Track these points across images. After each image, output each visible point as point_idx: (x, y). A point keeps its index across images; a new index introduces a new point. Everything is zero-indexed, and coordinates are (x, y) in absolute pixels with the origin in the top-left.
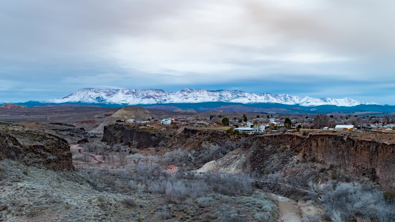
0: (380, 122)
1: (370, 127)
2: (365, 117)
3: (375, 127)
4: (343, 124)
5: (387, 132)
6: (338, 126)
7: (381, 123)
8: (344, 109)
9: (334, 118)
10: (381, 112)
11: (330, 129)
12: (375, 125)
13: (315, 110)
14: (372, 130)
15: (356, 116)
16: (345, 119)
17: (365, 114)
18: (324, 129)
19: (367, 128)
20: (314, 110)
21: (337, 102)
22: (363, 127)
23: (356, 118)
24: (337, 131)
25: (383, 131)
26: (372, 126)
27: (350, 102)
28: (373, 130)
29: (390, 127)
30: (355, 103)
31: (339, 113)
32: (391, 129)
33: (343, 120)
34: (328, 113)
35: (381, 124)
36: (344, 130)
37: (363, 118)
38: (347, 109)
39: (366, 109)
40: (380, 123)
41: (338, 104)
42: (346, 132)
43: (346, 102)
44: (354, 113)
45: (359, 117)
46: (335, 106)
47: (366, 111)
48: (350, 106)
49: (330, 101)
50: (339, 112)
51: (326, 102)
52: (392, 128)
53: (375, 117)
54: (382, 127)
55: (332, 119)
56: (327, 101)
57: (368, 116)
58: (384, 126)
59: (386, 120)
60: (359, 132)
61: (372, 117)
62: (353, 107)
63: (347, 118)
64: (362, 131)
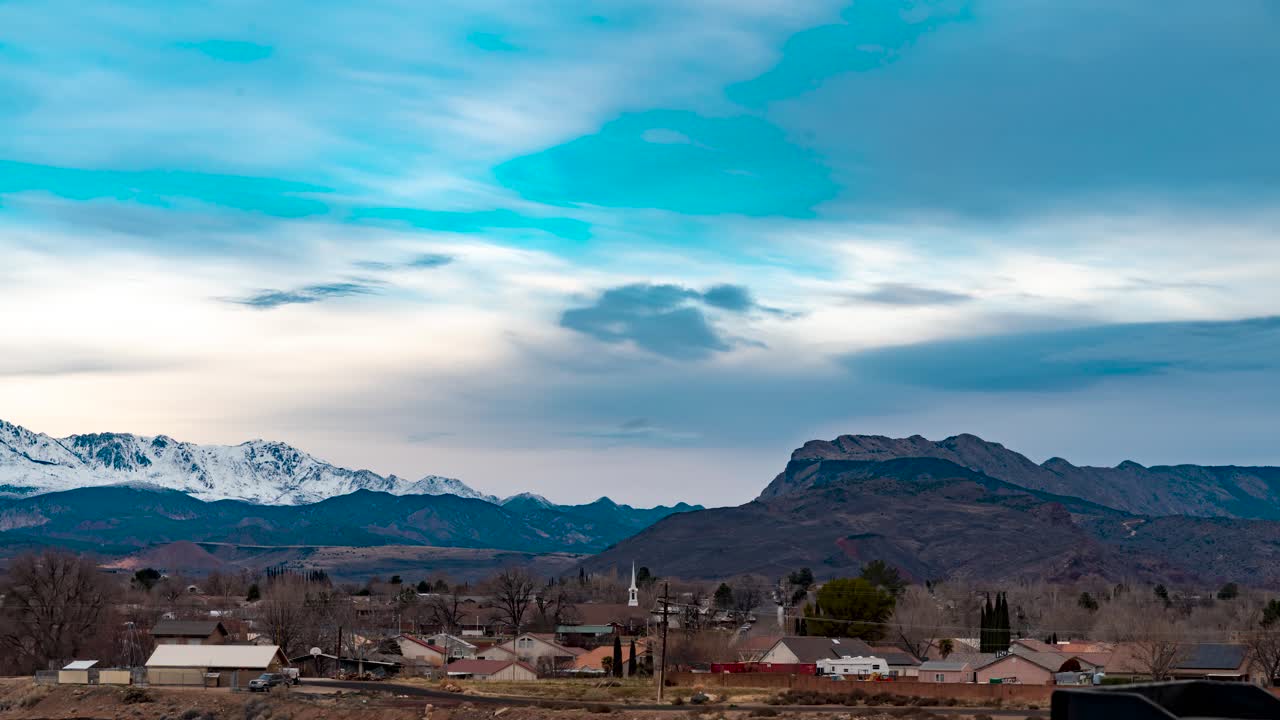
0: (465, 621)
1: (392, 660)
2: (375, 587)
3: (428, 654)
4: (204, 639)
5: (495, 695)
6: (166, 655)
7: (473, 628)
8: (245, 522)
9: (163, 594)
10: (489, 553)
11: (110, 677)
12: (431, 643)
13: (32, 523)
14: (399, 681)
15: (318, 576)
16: (242, 601)
17: (385, 560)
18: (63, 677)
19: (368, 666)
20: (22, 522)
21: (195, 468)
22: (344, 662)
23: (315, 590)
24: (160, 695)
25: (470, 689)
26: (411, 649)
27: (289, 471)
28: (410, 682)
29: (523, 661)
30: (318, 477)
31: (203, 552)
32: (523, 675)
33: (220, 606)
34: (121, 553)
35: (470, 639)
36: (207, 682)
37: (365, 593)
38: (260, 521)
39: (394, 528)
40: (465, 633)
41: (200, 486)
42: (221, 698)
43: (258, 467)
44: (309, 552)
45: (337, 583)
46: (180, 499)
47: (393, 541)
48: (287, 500)
49: (144, 461)
50: (210, 549)
51: (119, 463)
52: (534, 662)
53: (441, 586)
54: (473, 657)
55: (143, 595)
56: (127, 457)
57: (396, 580)
58: (488, 654)
59: (503, 609)
60: (311, 697)
61: (424, 588)
62: (303, 509)
63: (254, 594)
64: (333, 691)
